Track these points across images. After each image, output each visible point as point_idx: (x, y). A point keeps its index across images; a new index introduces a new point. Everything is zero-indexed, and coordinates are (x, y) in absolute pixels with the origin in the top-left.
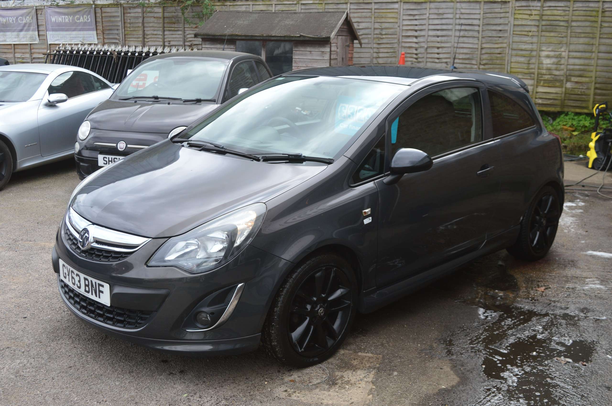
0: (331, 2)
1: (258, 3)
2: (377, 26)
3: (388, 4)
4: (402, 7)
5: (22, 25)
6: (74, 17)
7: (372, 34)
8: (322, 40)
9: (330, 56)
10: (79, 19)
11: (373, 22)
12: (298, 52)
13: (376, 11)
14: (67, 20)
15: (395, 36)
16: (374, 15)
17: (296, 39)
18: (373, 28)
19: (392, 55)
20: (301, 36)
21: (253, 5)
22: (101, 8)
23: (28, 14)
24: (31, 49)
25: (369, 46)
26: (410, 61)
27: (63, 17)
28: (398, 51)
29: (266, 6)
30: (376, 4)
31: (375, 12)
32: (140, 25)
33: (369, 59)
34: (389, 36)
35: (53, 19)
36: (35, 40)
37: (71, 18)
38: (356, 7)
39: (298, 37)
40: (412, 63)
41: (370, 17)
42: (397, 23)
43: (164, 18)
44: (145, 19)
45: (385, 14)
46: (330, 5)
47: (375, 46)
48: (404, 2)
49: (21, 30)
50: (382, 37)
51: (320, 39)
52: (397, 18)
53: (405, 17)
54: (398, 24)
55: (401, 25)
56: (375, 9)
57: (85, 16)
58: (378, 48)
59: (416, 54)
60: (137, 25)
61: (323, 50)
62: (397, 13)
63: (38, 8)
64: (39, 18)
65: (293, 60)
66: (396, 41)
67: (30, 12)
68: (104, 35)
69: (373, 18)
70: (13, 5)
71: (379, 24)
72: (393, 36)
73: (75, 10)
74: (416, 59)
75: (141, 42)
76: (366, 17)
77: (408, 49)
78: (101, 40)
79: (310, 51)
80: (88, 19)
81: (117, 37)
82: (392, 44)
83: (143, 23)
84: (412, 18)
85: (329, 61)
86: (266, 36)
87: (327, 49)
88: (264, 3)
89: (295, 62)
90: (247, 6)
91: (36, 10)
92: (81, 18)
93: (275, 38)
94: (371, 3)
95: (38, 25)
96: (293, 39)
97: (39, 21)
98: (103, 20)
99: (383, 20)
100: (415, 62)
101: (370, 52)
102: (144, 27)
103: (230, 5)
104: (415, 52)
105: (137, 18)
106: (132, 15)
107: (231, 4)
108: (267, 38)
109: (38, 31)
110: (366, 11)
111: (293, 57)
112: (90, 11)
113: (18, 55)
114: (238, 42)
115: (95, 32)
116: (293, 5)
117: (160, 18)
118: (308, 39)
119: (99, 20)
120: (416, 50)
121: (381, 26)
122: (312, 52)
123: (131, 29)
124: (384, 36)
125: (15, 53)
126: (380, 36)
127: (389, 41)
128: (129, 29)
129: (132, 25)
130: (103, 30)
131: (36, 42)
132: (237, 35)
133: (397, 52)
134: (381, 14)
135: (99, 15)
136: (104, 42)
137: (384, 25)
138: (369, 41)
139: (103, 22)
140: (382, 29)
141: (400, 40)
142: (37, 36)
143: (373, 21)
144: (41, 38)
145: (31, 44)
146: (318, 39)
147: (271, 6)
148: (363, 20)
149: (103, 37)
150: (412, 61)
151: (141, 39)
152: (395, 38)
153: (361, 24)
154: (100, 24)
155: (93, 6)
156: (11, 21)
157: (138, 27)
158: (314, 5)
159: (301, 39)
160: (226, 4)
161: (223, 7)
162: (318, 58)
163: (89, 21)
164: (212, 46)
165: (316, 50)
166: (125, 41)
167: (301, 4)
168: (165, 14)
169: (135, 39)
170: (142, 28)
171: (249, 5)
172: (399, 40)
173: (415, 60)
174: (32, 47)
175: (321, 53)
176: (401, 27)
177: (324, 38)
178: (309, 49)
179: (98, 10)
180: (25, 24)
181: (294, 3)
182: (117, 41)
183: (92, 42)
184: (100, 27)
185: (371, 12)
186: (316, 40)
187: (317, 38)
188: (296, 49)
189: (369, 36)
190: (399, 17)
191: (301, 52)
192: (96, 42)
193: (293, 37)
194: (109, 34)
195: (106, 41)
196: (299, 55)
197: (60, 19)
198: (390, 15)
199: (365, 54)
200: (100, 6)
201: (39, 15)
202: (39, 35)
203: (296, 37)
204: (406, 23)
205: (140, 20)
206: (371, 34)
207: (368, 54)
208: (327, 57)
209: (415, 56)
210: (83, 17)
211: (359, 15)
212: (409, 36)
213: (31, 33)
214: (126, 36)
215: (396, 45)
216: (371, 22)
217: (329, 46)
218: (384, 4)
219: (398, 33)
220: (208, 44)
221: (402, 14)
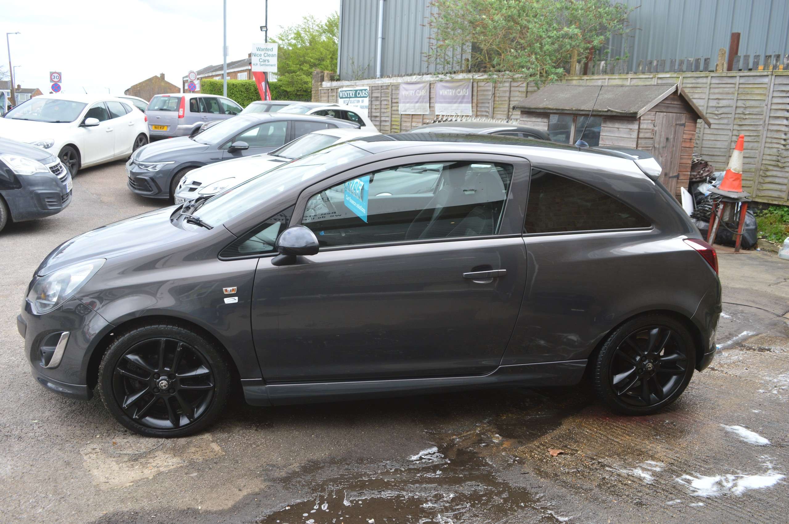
0: (689, 76)
1: (614, 77)
2: (740, 103)
3: (756, 77)
4: (773, 81)
5: (418, 98)
6: (456, 90)
7: (733, 113)
8: (630, 115)
9: (638, 135)
10: (459, 92)
11: (735, 100)
12: (606, 128)
13: (741, 86)
14: (451, 94)
15: (761, 117)
16: (738, 90)
17: (605, 114)
18: (734, 107)
19: (754, 139)
20: (608, 111)
21: (609, 79)
22: (477, 82)
23: (424, 87)
24: (423, 119)
25: (729, 127)
26: (776, 148)
27: (448, 90)
28: (763, 135)
29: (621, 80)
30: (741, 78)
31: (739, 88)
32: (507, 99)
33: (726, 143)
34: (754, 117)
35: (441, 93)
36: (426, 111)
37: (454, 92)
38: (717, 82)
39: (606, 111)
40: (779, 151)
41: (733, 93)
42: (765, 100)
43: (527, 92)
44: (512, 93)
45: (751, 90)
46: (688, 79)
47: (736, 127)
48: (776, 76)
49: (417, 102)
50: (745, 118)
51: (628, 115)
52: (765, 95)
53: (776, 94)
54: (766, 102)
55: (769, 103)
56: (739, 84)
57: (464, 90)
58: (738, 130)
59: (785, 140)
60: (503, 99)
61: (631, 128)
62: (766, 88)
63: (431, 82)
64: (432, 91)
65: (601, 136)
66: (761, 122)
67: (425, 86)
68: (478, 107)
69: (736, 95)
70: (415, 80)
71: (743, 102)
72: (758, 117)
73: (458, 84)
74: (784, 145)
75: (505, 115)
76: (729, 93)
77: (775, 133)
78: (475, 113)
79: (618, 128)
80: (466, 93)
81: (487, 110)
82: (756, 127)
83: (509, 98)
84: (784, 95)
85: (636, 140)
86: (576, 110)
87: (635, 126)
88: (620, 77)
89: (602, 140)
90: (603, 80)
91: (430, 84)
92: (461, 92)
93: (584, 113)
94: (736, 77)
95: (430, 98)
96: (601, 114)
97: (431, 94)
98: (478, 94)
99: (749, 97)
100: (782, 149)
101: (728, 135)
102: (510, 101)
103: (587, 80)
104: (784, 137)
105: (505, 91)
106: (501, 89)
107: (588, 78)
108: (577, 112)
109: (430, 103)
110: (729, 86)
111: (601, 134)
112: (468, 86)
113: (414, 124)
114: (551, 115)
115: (470, 105)
116: (649, 79)
117: (524, 92)
118: (614, 114)
119: (475, 93)
120: (785, 134)
121: (744, 104)
122: (620, 129)
123: (499, 103)
124: (747, 117)
125: (412, 122)
126: (742, 116)
127: (753, 122)
128: (497, 103)
129: (500, 99)
130: (477, 103)
131: (427, 113)
132: (549, 109)
133: (761, 136)
134: (746, 90)
135: (475, 89)
136: (477, 114)
137: (748, 103)
138: (728, 122)
139: (478, 96)
140: (746, 108)
141: (767, 122)
142: (428, 108)
143: (735, 98)
144: (431, 109)
145: (423, 115)
146: (625, 115)
147: (626, 80)
148: (724, 96)
149: (477, 110)
150: (778, 148)
151: (506, 113)
152: (760, 119)
153: (721, 102)
154: (475, 98)
155: (472, 81)
156: (411, 94)
157: (505, 100)
158: (672, 79)
159: (609, 114)
160: (583, 78)
161: (581, 81)
162: (625, 136)
163: (467, 94)
164: (528, 119)
165: (624, 127)
166: (493, 114)
167: (658, 78)
168: (529, 88)
169: (501, 113)
170: (508, 101)
171: (605, 79)
172: (765, 121)
173: (782, 147)
174: (425, 117)
175: (629, 130)
176: (769, 106)
177: (631, 113)
178: (617, 125)
179: (475, 85)
180: (421, 96)
181: (650, 77)
182: (487, 114)
183: (468, 115)
184: (475, 101)
185: (735, 88)
186: (623, 115)
187: (625, 113)
188: (605, 126)
189: (729, 116)
190: (767, 94)
191: (609, 128)
192: (471, 114)
193: (600, 111)
194: (481, 107)
195: (479, 113)
196: (607, 131)
197: (446, 93)
198: (757, 91)
199: (722, 136)
200: (477, 81)
201: (432, 89)
202: (430, 107)
203: (603, 111)
204: (776, 101)
205: (507, 94)
206: (731, 113)
207: (726, 137)
208: (635, 135)
209: (783, 142)
210: (463, 90)
211: (721, 90)
212: (778, 117)
213: (424, 104)
214: (495, 110)
215: (760, 128)
216: (733, 99)
217: (638, 122)
218: (751, 78)
219: (764, 114)
220: (525, 117)
221: (771, 90)
